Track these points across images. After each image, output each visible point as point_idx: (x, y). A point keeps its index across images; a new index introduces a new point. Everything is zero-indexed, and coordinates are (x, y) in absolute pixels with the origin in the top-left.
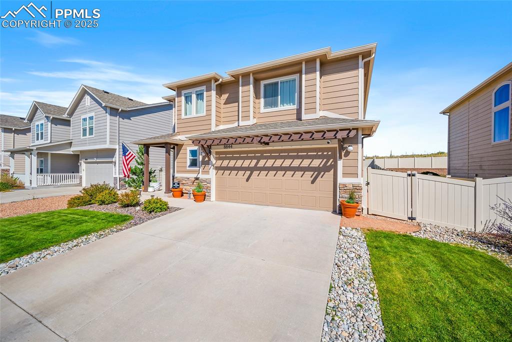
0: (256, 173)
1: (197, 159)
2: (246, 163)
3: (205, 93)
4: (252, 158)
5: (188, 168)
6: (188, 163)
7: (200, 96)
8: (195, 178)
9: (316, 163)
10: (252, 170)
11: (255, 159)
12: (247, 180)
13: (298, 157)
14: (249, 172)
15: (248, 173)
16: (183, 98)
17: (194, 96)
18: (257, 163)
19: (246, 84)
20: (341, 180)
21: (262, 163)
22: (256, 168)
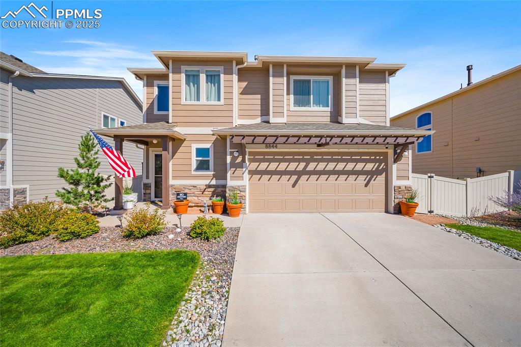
0: (304, 178)
1: (209, 160)
2: (292, 166)
3: (222, 76)
4: (299, 161)
5: (193, 173)
6: (194, 165)
7: (213, 78)
8: (206, 185)
9: (370, 166)
10: (299, 174)
11: (303, 162)
12: (294, 186)
13: (352, 161)
14: (296, 177)
15: (294, 177)
16: (183, 76)
17: (203, 77)
18: (306, 166)
19: (278, 75)
20: (396, 182)
21: (311, 167)
22: (304, 172)
